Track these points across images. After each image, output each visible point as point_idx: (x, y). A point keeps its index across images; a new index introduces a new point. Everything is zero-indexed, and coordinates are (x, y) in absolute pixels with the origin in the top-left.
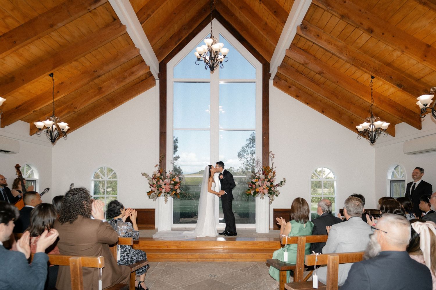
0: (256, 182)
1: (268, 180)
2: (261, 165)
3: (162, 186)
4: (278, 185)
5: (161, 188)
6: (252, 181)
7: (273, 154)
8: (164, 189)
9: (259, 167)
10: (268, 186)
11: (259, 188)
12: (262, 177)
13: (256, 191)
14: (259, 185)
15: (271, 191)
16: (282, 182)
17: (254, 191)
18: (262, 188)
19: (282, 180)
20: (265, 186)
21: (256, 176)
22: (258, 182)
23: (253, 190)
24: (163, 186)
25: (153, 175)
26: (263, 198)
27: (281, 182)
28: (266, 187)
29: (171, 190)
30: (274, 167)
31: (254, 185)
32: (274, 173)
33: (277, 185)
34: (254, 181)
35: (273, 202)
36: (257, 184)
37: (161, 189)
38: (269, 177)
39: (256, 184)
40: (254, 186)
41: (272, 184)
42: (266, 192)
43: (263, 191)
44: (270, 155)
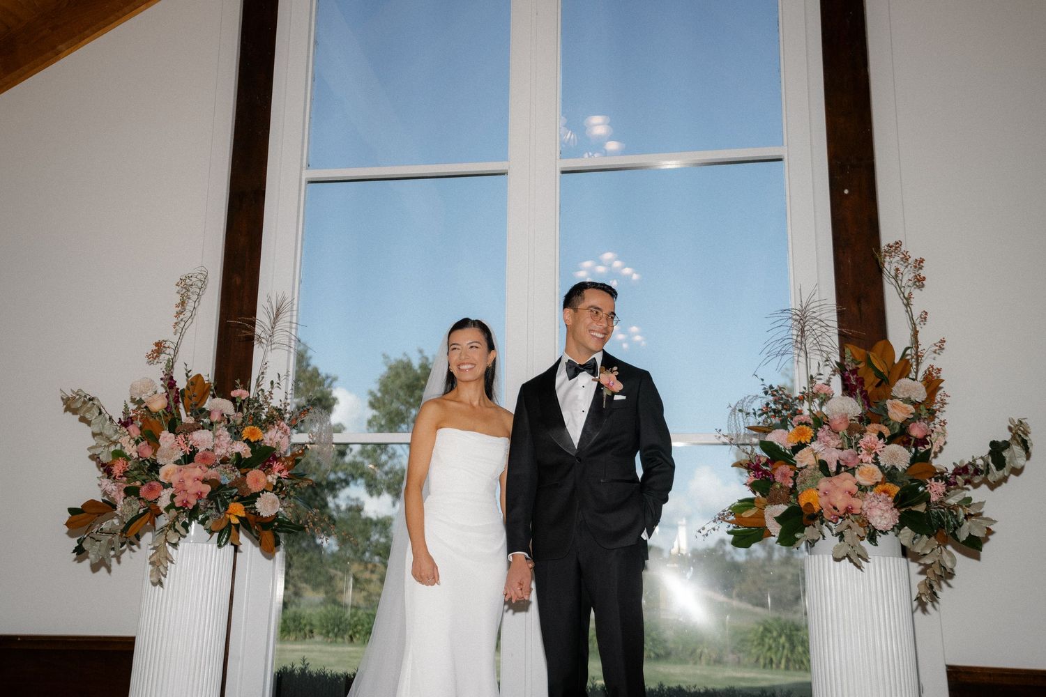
0: (796, 449)
1: (887, 432)
2: (832, 340)
3: (162, 471)
4: (968, 473)
5: (154, 483)
6: (771, 438)
7: (914, 256)
8: (170, 485)
9: (816, 359)
10: (890, 475)
11: (824, 483)
12: (844, 407)
13: (802, 503)
14: (823, 466)
15: (921, 508)
16: (1006, 445)
17: (782, 508)
18: (846, 482)
19: (1004, 436)
20: (868, 474)
21: (797, 413)
22: (814, 445)
23: (773, 502)
24: (168, 470)
25: (132, 407)
26: (857, 559)
27: (993, 444)
28: (879, 476)
29: (211, 497)
30: (926, 342)
31: (785, 468)
32: (932, 383)
33: (961, 470)
34: (780, 438)
35: (944, 593)
36: (804, 459)
37: (152, 489)
38: (898, 412)
39: (797, 457)
40: (784, 475)
41: (922, 458)
42: (882, 514)
43: (857, 503)
44: (890, 265)
